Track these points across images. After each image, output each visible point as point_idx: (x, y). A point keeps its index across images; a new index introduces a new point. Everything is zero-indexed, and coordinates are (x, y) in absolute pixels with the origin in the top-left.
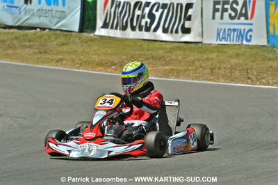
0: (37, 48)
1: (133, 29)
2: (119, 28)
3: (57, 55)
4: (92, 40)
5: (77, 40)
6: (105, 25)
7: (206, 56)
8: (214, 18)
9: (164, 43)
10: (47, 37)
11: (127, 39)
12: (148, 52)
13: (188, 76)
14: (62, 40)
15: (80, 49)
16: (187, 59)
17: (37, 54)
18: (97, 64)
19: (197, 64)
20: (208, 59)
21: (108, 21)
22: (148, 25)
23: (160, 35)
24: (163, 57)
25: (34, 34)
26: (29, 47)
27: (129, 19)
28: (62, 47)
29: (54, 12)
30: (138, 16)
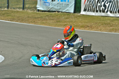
0: (56, 20)
1: (97, 11)
2: (91, 11)
3: (64, 23)
4: (79, 16)
5: (73, 16)
6: (85, 10)
9: (110, 17)
10: (60, 15)
12: (103, 21)
14: (66, 16)
15: (74, 20)
17: (56, 22)
18: (81, 27)
21: (86, 8)
22: (104, 10)
23: (109, 14)
24: (110, 23)
25: (55, 14)
26: (52, 19)
27: (95, 7)
28: (66, 19)
29: (64, 5)
30: (99, 6)
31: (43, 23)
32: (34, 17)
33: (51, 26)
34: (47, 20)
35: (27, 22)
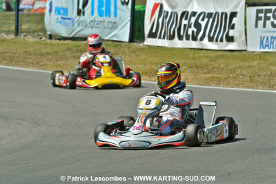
1: (180, 38)
2: (166, 37)
4: (141, 50)
5: (126, 50)
7: (247, 64)
8: (256, 26)
9: (208, 52)
11: (174, 48)
12: (192, 61)
13: (229, 84)
14: (112, 50)
15: (127, 59)
16: (228, 68)
18: (142, 74)
19: (238, 71)
20: (249, 66)
21: (154, 31)
22: (195, 34)
23: (206, 44)
24: (206, 65)
27: (176, 29)
29: (106, 23)
30: (185, 25)
31: (59, 66)
32: (39, 52)
35: (21, 63)
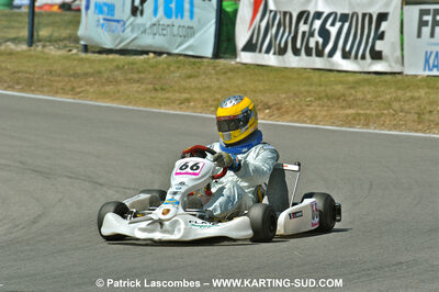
0: (151, 84)
1: (296, 52)
3: (180, 93)
4: (233, 70)
5: (210, 70)
7: (408, 94)
8: (419, 35)
9: (343, 74)
10: (165, 66)
11: (285, 68)
12: (319, 89)
13: (383, 125)
14: (188, 70)
15: (214, 83)
16: (380, 99)
17: (150, 91)
19: (396, 105)
20: (412, 98)
21: (254, 41)
22: (320, 47)
23: (338, 61)
24: (344, 95)
25: (145, 61)
26: (138, 81)
27: (289, 39)
28: (188, 81)
29: (175, 28)
30: (304, 33)
31: (106, 93)
32: (72, 72)
33: (135, 105)
34: (117, 82)
35: (46, 89)
